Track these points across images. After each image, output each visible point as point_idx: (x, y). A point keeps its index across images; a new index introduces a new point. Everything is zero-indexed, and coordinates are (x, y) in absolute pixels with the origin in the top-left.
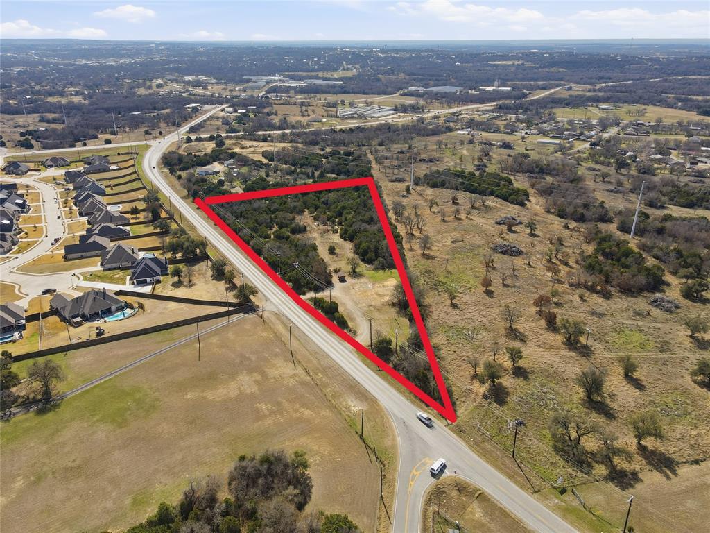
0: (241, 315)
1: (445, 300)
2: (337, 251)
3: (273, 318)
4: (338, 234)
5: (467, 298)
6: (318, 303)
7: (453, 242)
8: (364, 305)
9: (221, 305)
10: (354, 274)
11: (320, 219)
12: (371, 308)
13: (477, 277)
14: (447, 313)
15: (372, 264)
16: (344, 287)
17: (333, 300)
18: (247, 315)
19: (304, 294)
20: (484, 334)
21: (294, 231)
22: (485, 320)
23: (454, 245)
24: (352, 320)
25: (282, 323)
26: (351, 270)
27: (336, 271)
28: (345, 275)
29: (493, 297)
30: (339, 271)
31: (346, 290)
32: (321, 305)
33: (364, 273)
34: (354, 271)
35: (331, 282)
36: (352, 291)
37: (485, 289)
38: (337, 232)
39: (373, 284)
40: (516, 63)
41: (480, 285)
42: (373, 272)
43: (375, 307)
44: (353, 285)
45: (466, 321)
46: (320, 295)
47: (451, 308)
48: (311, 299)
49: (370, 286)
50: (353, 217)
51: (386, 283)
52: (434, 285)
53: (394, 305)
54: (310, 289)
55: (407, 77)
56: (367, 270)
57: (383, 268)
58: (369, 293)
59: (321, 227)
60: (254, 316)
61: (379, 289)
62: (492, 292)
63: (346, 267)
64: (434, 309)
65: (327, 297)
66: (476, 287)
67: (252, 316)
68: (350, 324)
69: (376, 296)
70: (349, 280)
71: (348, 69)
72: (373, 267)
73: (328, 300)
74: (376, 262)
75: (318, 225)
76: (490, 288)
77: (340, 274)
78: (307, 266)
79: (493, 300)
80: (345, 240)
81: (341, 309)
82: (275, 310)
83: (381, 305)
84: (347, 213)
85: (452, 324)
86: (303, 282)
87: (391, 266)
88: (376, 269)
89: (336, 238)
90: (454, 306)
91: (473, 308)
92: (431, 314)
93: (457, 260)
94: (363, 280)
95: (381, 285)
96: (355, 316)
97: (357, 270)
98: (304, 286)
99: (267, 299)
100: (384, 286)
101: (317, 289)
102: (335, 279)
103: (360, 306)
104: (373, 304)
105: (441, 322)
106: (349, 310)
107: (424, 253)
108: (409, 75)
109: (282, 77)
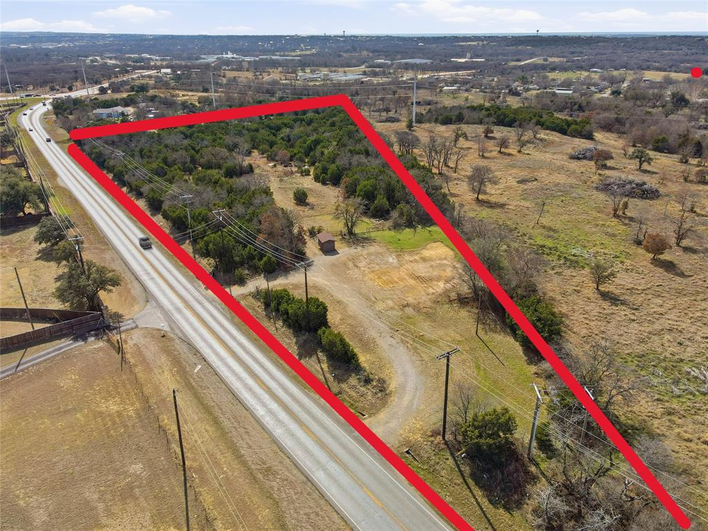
0: (65, 344)
1: (581, 286)
2: (310, 200)
3: (151, 349)
4: (312, 176)
5: (627, 279)
6: (273, 305)
7: (519, 183)
8: (390, 303)
9: (21, 320)
10: (351, 237)
11: (277, 158)
12: (409, 311)
15: (386, 219)
16: (333, 265)
17: (313, 294)
18: (81, 343)
19: (241, 282)
21: (231, 173)
24: (368, 345)
25: (176, 361)
26: (345, 230)
27: (313, 233)
28: (335, 239)
30: (319, 231)
31: (340, 271)
32: (283, 306)
33: (373, 235)
34: (351, 233)
35: (304, 254)
36: (354, 273)
38: (308, 174)
39: (398, 256)
40: (481, 43)
42: (392, 233)
43: (417, 308)
44: (354, 259)
46: (278, 283)
48: (257, 295)
49: (392, 259)
50: (335, 150)
51: (426, 253)
53: (462, 301)
54: (256, 271)
55: (371, 54)
56: (378, 229)
57: (410, 224)
58: (395, 276)
59: (280, 168)
60: (101, 344)
61: (415, 266)
63: (332, 226)
64: (565, 307)
65: (296, 287)
67: (94, 345)
68: (363, 359)
69: (412, 282)
70: (344, 250)
71: (307, 50)
72: (389, 223)
73: (299, 294)
74: (395, 214)
75: (275, 166)
77: (323, 237)
78: (250, 220)
80: (324, 183)
81: (333, 317)
82: (164, 326)
83: (429, 304)
84: (323, 147)
86: (239, 253)
87: (426, 221)
88: (396, 227)
89: (308, 183)
92: (566, 321)
94: (373, 249)
95: (416, 257)
96: (373, 333)
97: (357, 230)
98: (242, 264)
99: (148, 297)
100: (424, 260)
101: (272, 270)
102: (311, 248)
103: (380, 306)
104: (411, 300)
106: (354, 318)
107: (478, 198)
108: (373, 52)
109: (235, 56)
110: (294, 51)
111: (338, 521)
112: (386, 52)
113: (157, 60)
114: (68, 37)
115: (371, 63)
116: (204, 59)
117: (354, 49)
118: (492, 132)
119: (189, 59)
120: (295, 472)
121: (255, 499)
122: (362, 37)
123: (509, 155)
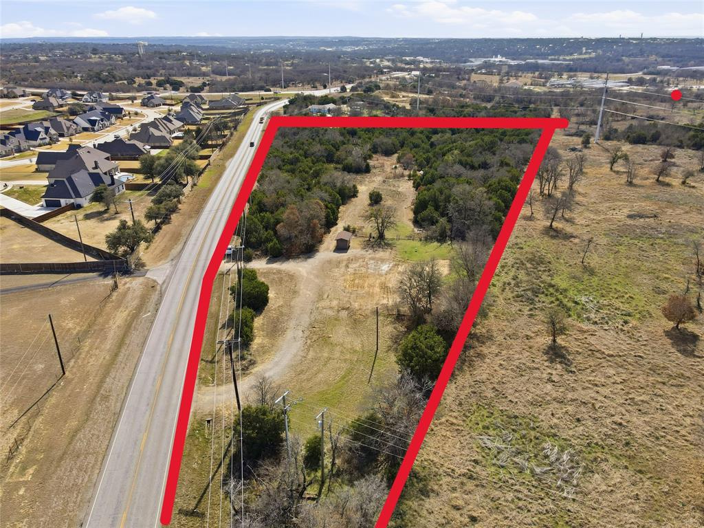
0: (92, 276)
1: (537, 333)
3: (135, 294)
5: (606, 340)
7: (630, 217)
8: (335, 303)
10: (377, 240)
12: (344, 314)
13: (658, 291)
14: (520, 371)
15: (427, 230)
18: (101, 278)
20: (616, 477)
21: (347, 169)
22: (639, 424)
23: (630, 222)
26: (374, 233)
28: (357, 239)
29: (691, 354)
30: (354, 231)
33: (399, 242)
34: (381, 236)
37: (671, 324)
39: (395, 265)
41: (660, 313)
42: (418, 244)
43: (353, 313)
45: (570, 409)
47: (541, 359)
49: (386, 267)
52: (532, 290)
53: (400, 317)
58: (370, 281)
62: (695, 338)
64: (494, 349)
66: (645, 316)
70: (354, 250)
71: (586, 53)
72: (424, 234)
75: (397, 167)
76: (690, 327)
77: (340, 235)
79: (690, 361)
83: (368, 313)
85: (521, 410)
88: (428, 239)
90: (555, 353)
91: (611, 371)
92: (478, 362)
93: (622, 249)
94: (382, 254)
99: (177, 257)
103: (323, 304)
104: (356, 305)
105: (490, 394)
107: (551, 225)
108: (662, 57)
109: (504, 59)
110: (571, 54)
111: (104, 446)
112: (681, 57)
113: (427, 63)
114: (367, 41)
115: (651, 69)
116: (472, 62)
117: (642, 53)
118: (673, 157)
119: (457, 61)
120: (119, 404)
121: (78, 413)
122: (662, 39)
123: (668, 185)
